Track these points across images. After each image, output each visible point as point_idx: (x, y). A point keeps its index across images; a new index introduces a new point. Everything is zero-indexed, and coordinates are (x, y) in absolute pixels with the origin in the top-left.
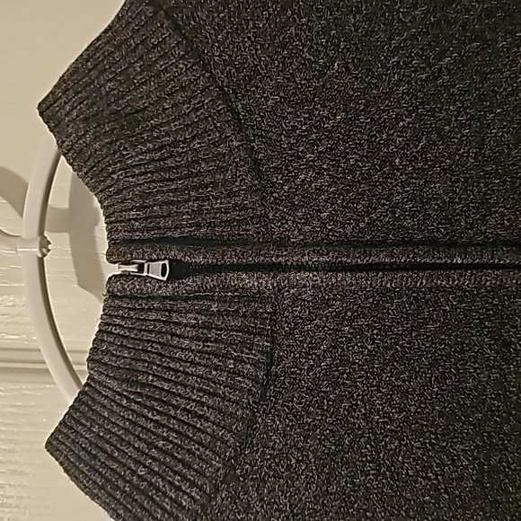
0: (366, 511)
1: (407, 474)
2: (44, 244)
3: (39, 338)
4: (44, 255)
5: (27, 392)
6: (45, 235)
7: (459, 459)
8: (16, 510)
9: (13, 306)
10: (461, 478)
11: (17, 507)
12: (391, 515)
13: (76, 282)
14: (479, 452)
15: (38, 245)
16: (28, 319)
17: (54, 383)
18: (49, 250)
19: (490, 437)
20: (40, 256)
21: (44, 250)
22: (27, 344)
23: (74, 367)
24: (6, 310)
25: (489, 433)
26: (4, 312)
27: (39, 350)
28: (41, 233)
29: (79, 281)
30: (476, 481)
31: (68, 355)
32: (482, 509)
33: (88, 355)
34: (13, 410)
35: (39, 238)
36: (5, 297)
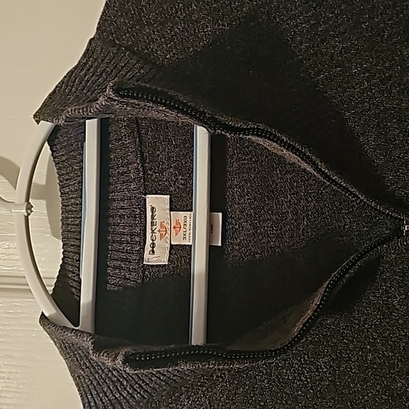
0: (260, 401)
1: (288, 378)
2: (29, 207)
3: (25, 269)
4: (29, 214)
5: (16, 304)
6: (30, 201)
7: (321, 368)
8: (7, 381)
9: (9, 248)
10: (322, 379)
11: (8, 379)
12: (276, 404)
13: (51, 233)
14: (333, 362)
15: (25, 208)
16: (18, 257)
17: (34, 298)
18: (32, 212)
19: (341, 352)
20: (26, 214)
21: (29, 211)
22: (16, 273)
23: (47, 288)
24: (4, 251)
25: (340, 350)
26: (3, 252)
27: (25, 277)
28: (27, 200)
29: (52, 233)
30: (331, 381)
31: (43, 280)
32: (333, 398)
33: (55, 280)
34: (6, 315)
35: (26, 204)
36: (3, 242)
